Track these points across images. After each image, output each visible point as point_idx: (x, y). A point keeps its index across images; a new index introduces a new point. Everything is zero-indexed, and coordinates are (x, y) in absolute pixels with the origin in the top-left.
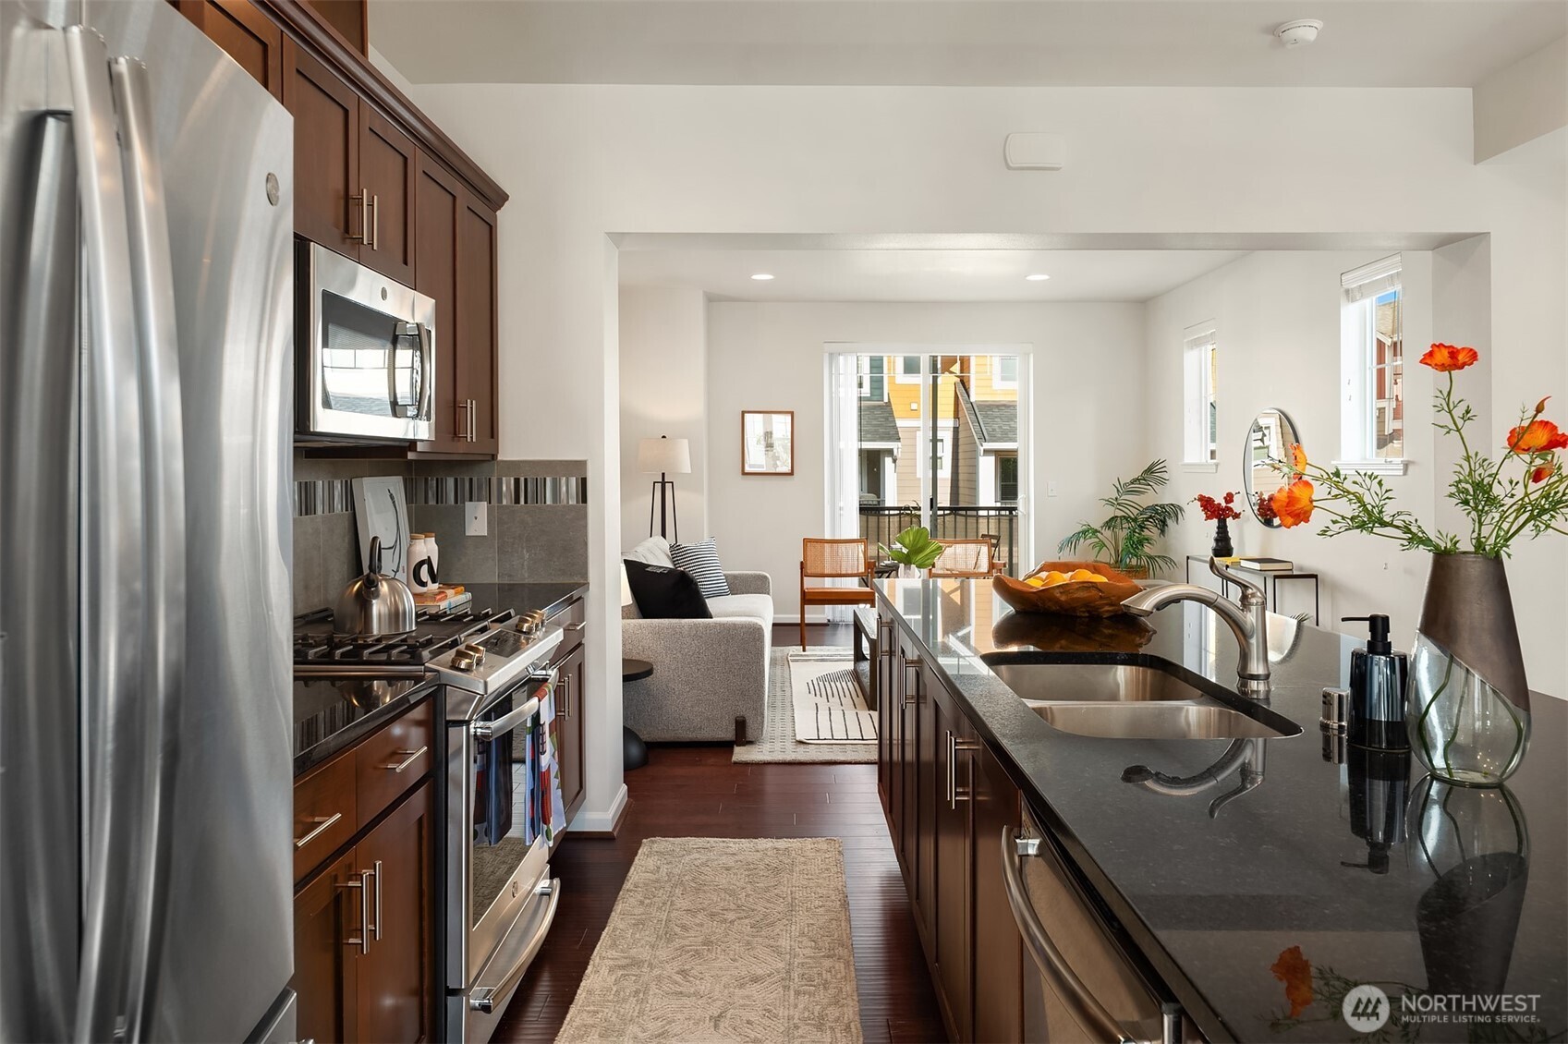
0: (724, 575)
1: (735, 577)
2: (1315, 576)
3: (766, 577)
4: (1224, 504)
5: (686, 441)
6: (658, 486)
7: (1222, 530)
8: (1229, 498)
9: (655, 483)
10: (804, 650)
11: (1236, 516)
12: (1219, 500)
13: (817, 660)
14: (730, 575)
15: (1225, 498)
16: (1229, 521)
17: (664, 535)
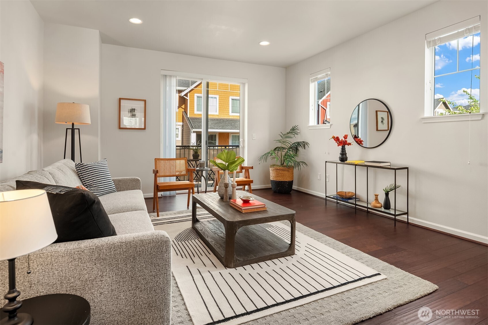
0: (113, 180)
1: (119, 181)
2: (407, 168)
3: (138, 180)
4: (343, 139)
5: (88, 106)
6: (69, 131)
7: (343, 150)
8: (346, 137)
9: (67, 129)
10: (158, 216)
11: (349, 144)
12: (341, 138)
13: (168, 223)
14: (116, 180)
15: (344, 137)
16: (346, 146)
17: (73, 158)
